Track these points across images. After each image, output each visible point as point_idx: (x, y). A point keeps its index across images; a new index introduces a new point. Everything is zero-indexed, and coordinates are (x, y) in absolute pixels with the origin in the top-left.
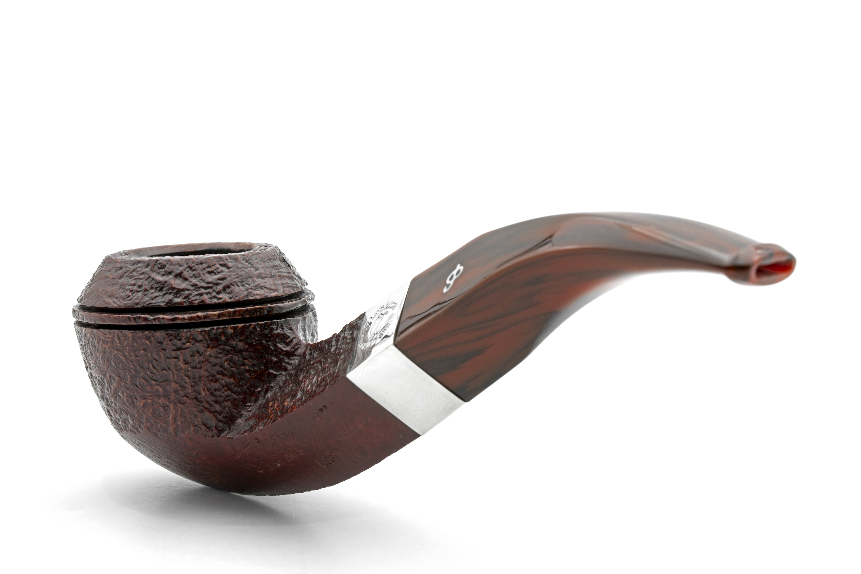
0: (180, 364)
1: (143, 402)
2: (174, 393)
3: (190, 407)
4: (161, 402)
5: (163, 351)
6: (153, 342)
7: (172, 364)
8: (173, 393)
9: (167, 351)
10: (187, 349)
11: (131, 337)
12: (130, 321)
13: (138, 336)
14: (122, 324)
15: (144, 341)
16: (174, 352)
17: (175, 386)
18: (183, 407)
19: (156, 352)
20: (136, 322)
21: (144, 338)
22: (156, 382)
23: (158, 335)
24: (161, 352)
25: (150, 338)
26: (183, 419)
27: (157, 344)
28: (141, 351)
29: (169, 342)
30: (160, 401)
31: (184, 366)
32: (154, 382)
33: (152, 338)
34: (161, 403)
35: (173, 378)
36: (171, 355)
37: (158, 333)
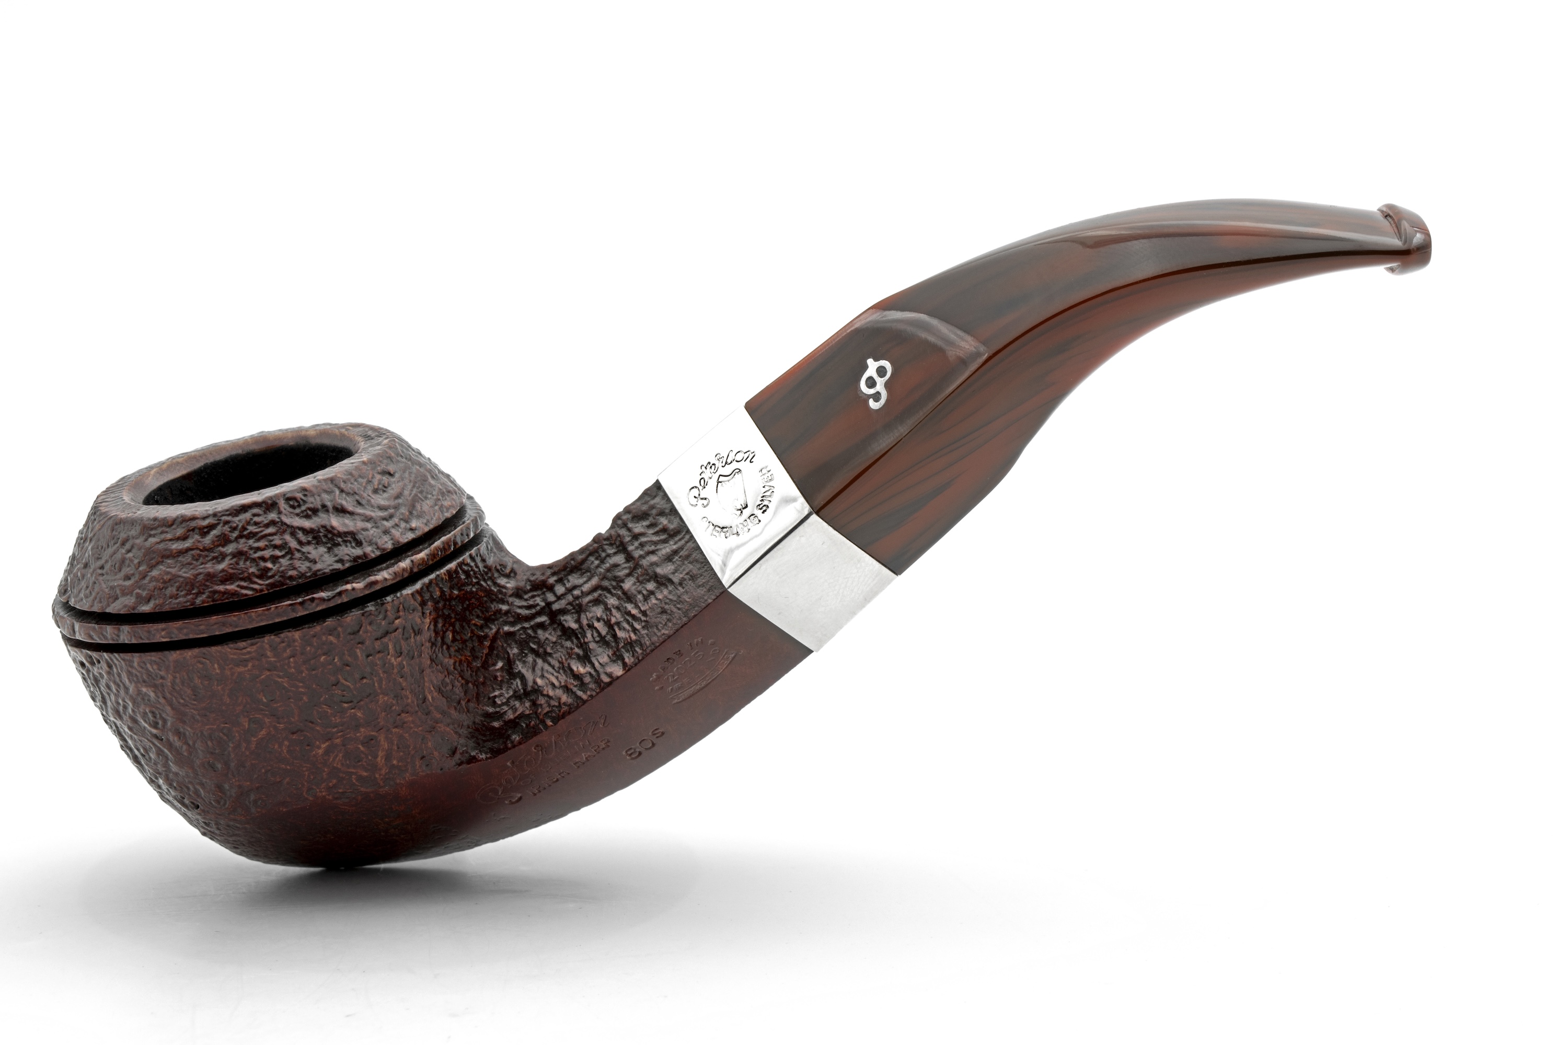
0: (390, 660)
1: (324, 746)
2: (383, 713)
3: (412, 728)
4: (361, 736)
5: (360, 645)
6: (342, 636)
7: (377, 663)
8: (381, 713)
9: (367, 643)
10: (398, 631)
11: (300, 638)
12: (293, 610)
13: (311, 633)
14: (277, 620)
15: (324, 638)
16: (378, 641)
17: (384, 700)
18: (401, 732)
19: (347, 651)
20: (307, 609)
21: (324, 634)
22: (350, 704)
23: (348, 621)
24: (357, 648)
25: (335, 629)
26: (402, 754)
27: (348, 637)
28: (321, 658)
29: (368, 627)
30: (358, 734)
31: (396, 662)
32: (346, 705)
33: (340, 629)
34: (361, 738)
35: (380, 687)
36: (374, 648)
37: (348, 618)
